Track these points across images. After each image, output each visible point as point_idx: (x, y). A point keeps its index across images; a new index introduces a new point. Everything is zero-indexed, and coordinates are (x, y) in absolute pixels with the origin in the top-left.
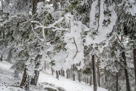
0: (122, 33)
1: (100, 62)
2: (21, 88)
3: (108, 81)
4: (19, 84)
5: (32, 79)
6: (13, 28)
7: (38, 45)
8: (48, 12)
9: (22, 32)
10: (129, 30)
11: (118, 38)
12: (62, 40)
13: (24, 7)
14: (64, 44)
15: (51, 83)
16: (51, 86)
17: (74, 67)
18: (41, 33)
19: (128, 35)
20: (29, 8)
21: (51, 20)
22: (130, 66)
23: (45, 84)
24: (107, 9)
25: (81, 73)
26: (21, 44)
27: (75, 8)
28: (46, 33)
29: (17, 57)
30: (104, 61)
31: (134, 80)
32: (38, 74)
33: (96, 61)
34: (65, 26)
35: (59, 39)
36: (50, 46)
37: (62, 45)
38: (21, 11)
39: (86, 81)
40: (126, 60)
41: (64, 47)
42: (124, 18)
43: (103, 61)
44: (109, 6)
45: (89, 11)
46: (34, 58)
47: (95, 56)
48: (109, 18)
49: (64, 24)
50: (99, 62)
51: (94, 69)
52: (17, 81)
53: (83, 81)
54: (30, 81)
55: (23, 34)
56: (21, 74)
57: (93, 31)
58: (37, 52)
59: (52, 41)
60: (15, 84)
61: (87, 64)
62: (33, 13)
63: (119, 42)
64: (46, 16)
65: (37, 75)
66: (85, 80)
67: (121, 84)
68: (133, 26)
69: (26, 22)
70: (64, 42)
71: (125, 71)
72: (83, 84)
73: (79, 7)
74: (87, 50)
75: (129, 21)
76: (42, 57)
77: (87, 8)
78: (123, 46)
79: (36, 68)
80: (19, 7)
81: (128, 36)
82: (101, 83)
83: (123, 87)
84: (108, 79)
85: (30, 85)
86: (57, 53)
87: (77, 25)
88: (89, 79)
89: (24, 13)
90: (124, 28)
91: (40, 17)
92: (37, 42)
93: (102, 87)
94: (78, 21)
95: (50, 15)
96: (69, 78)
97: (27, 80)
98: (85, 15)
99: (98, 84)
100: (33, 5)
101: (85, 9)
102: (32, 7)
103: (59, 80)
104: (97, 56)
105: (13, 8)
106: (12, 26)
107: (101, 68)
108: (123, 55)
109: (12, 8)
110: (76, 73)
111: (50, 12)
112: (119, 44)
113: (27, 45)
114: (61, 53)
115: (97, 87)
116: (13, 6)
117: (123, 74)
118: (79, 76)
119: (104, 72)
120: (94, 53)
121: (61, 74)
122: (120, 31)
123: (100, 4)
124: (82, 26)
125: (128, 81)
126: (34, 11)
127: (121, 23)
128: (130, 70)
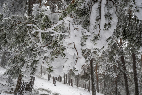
0: (121, 36)
1: (99, 67)
2: (15, 94)
3: (107, 86)
4: (12, 90)
5: (27, 85)
6: (7, 31)
7: (35, 49)
8: (44, 14)
9: (16, 35)
10: (128, 34)
11: (117, 42)
12: (61, 45)
13: (19, 9)
14: (63, 49)
15: (47, 89)
16: (47, 92)
17: (72, 72)
18: (37, 36)
19: (127, 38)
20: (24, 10)
21: (48, 23)
22: (129, 71)
23: (41, 90)
24: (108, 12)
25: (79, 78)
26: (15, 48)
27: (74, 10)
28: (43, 37)
29: (12, 63)
30: (103, 66)
31: (133, 85)
32: (33, 79)
33: (95, 66)
34: (64, 30)
35: (57, 43)
36: (47, 51)
37: (60, 50)
38: (16, 12)
39: (85, 86)
40: (125, 64)
41: (62, 52)
42: (124, 21)
43: (101, 66)
44: (110, 9)
45: (89, 14)
46: (30, 64)
47: (93, 60)
48: (110, 22)
49: (63, 28)
50: (97, 67)
51: (92, 74)
52: (11, 87)
53: (81, 87)
54: (24, 87)
55: (17, 38)
56: (16, 80)
57: (95, 36)
58: (33, 56)
59: (49, 45)
60: (9, 90)
61: (85, 69)
62: (28, 15)
63: (118, 46)
64: (42, 18)
65: (33, 81)
66: (83, 86)
67: (120, 90)
68: (133, 29)
69: (21, 25)
70: (63, 47)
71: (124, 76)
72: (81, 90)
73: (79, 10)
74: (85, 55)
75: (128, 24)
76: (39, 62)
77: (87, 10)
78: (122, 50)
79: (32, 74)
80: (14, 8)
81: (127, 40)
82: (99, 88)
83: (122, 92)
84: (107, 84)
85: (25, 91)
86: (56, 59)
87: (78, 30)
88: (87, 85)
89: (19, 15)
90: (123, 31)
91: (35, 19)
92: (33, 46)
93: (101, 93)
94: (77, 24)
95: (47, 17)
96: (66, 84)
97: (22, 86)
98: (85, 18)
99: (96, 90)
100: (29, 6)
101: (85, 12)
102: (28, 9)
103: (55, 85)
104: (95, 61)
105: (8, 9)
106: (6, 28)
107: (99, 73)
108: (122, 59)
109: (6, 10)
110: (73, 78)
111: (46, 14)
112: (118, 48)
113: (22, 48)
114: (60, 59)
115: (95, 93)
116: (7, 8)
117: (123, 79)
118: (76, 81)
119: (103, 77)
120: (92, 57)
121: (58, 80)
122: (119, 35)
123: (101, 6)
124: (82, 30)
125: (127, 86)
126: (30, 13)
127: (120, 26)
128: (130, 75)
